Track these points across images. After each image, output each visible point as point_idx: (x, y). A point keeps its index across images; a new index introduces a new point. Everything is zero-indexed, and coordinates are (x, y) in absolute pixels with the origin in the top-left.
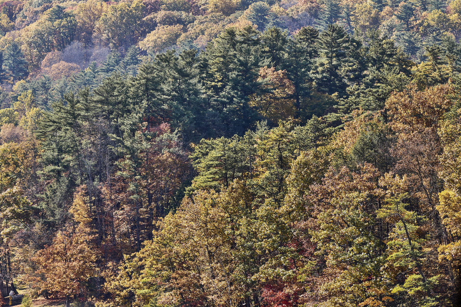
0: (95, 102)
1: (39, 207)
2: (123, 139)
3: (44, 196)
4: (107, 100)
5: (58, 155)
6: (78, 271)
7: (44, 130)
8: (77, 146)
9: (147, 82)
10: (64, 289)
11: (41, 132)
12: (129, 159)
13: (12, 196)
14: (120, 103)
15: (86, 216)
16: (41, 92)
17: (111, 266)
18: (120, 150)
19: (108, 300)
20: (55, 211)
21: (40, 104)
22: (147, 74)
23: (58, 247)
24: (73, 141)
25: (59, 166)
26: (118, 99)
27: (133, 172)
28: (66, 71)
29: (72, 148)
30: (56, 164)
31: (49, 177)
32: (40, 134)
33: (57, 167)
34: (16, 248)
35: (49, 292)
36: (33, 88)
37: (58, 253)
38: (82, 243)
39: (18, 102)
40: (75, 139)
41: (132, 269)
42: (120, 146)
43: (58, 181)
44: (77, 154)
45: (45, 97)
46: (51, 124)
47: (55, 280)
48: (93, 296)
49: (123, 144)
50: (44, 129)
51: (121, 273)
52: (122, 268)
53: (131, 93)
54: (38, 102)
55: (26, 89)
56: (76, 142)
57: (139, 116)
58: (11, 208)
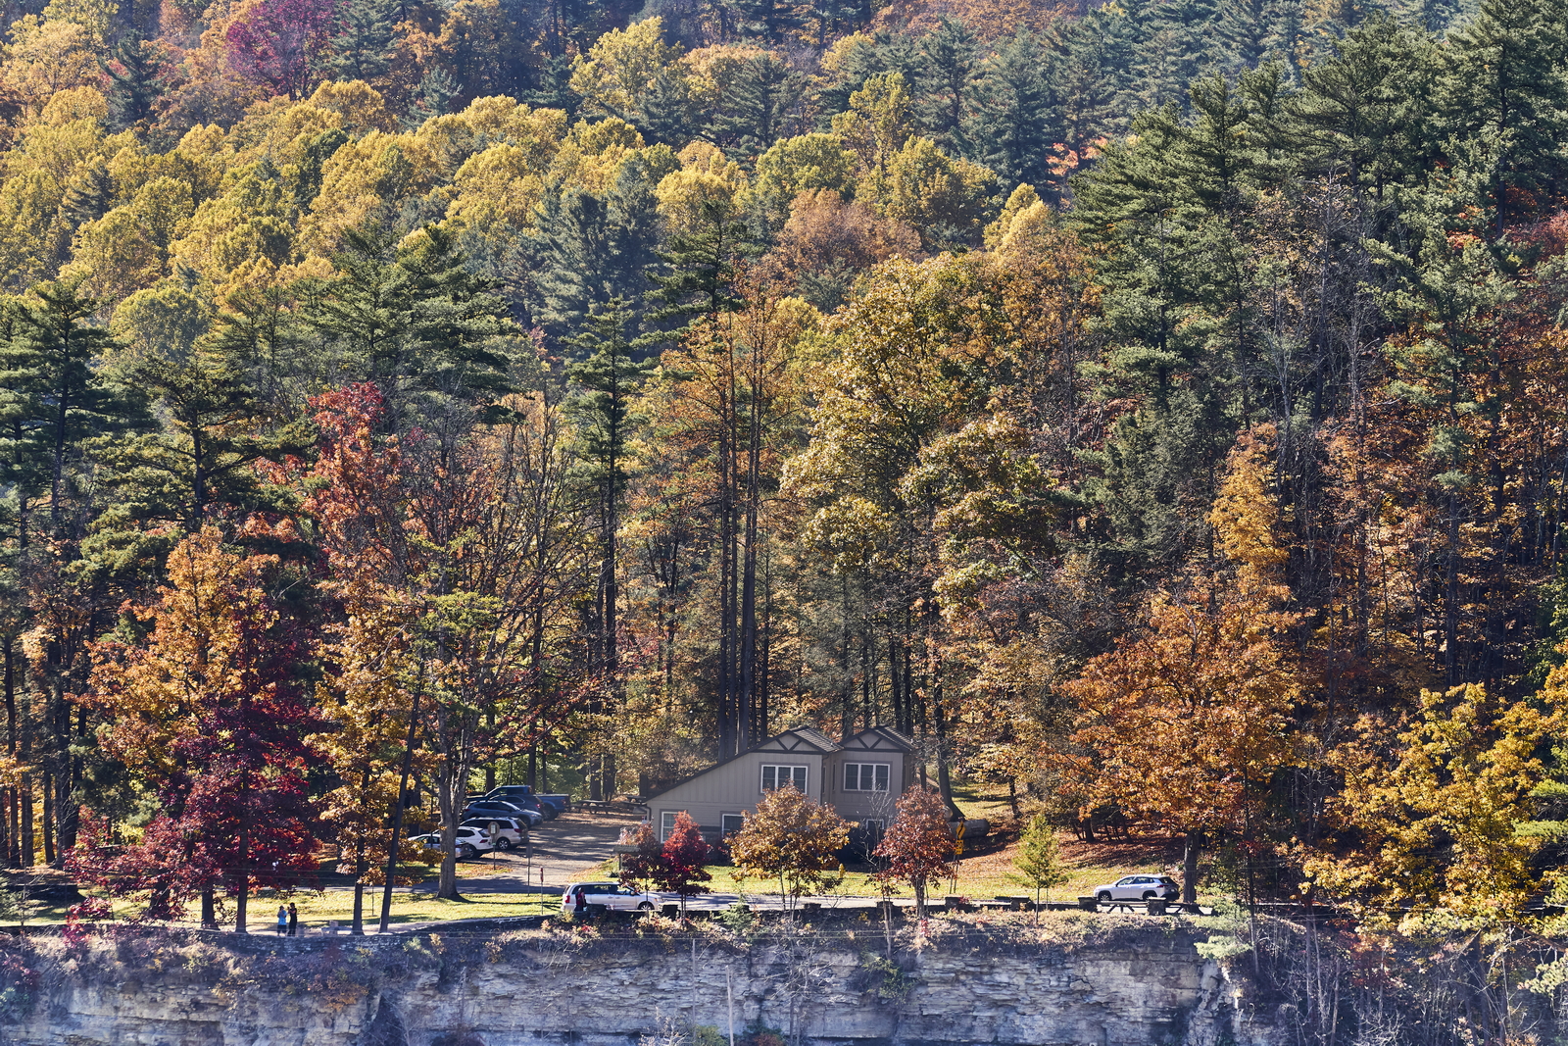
0: (1309, 118)
1: (1082, 497)
2: (1418, 262)
3: (1106, 457)
4: (1353, 112)
5: (1164, 308)
6: (1243, 740)
7: (1100, 214)
8: (1237, 280)
9: (1503, 54)
10: (1179, 804)
11: (1090, 221)
12: (1436, 336)
13: (985, 451)
14: (1399, 126)
15: (1266, 538)
16: (935, 81)
17: (1365, 730)
18: (1403, 300)
19: (1353, 854)
20: (1143, 512)
21: (928, 127)
22: (1508, 25)
23: (1168, 650)
24: (1226, 259)
25: (1164, 348)
26: (1390, 112)
27: (1448, 385)
28: (1023, 9)
29: (1217, 283)
30: (1157, 342)
31: (1125, 387)
32: (1087, 226)
33: (1159, 354)
34: (984, 646)
35: (1126, 813)
36: (905, 66)
37: (1166, 671)
38: (1255, 639)
39: (849, 115)
40: (1234, 251)
41: (1446, 744)
42: (1403, 286)
43: (1162, 405)
44: (1232, 306)
45: (948, 101)
46: (1129, 190)
47: (1150, 769)
48: (1294, 839)
49: (1415, 279)
50: (1101, 209)
51: (1410, 756)
52: (1416, 738)
53: (1445, 94)
54: (924, 120)
55: (877, 67)
56: (1234, 261)
57: (1480, 182)
58: (978, 495)
